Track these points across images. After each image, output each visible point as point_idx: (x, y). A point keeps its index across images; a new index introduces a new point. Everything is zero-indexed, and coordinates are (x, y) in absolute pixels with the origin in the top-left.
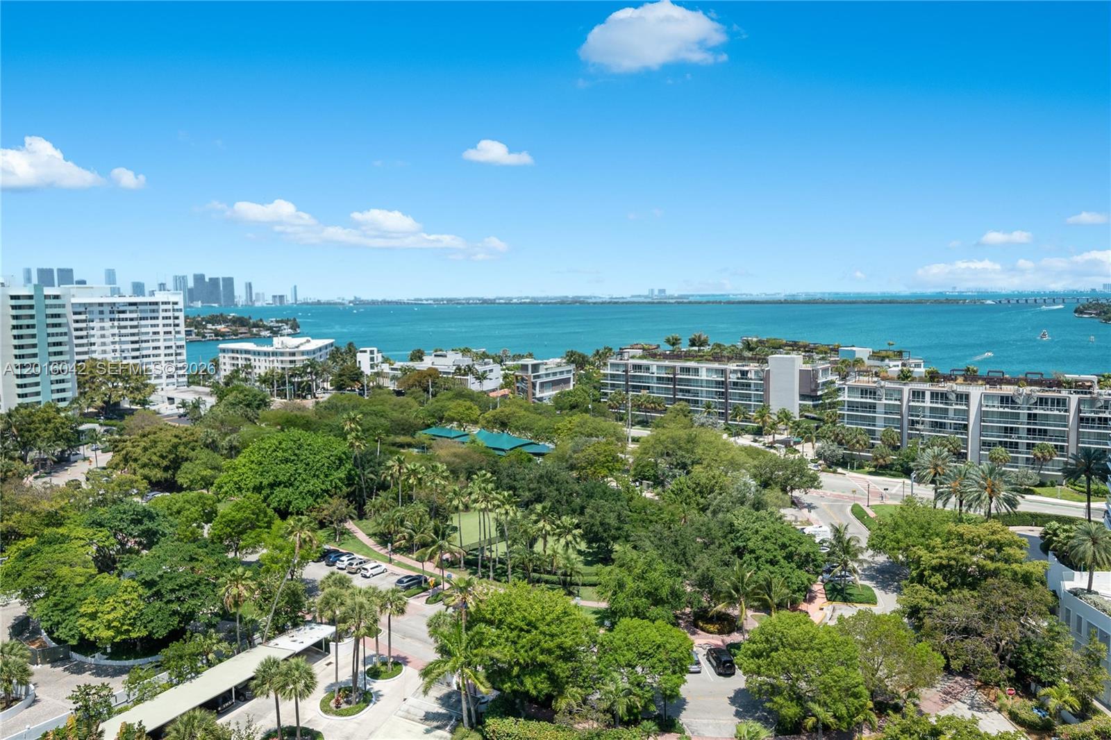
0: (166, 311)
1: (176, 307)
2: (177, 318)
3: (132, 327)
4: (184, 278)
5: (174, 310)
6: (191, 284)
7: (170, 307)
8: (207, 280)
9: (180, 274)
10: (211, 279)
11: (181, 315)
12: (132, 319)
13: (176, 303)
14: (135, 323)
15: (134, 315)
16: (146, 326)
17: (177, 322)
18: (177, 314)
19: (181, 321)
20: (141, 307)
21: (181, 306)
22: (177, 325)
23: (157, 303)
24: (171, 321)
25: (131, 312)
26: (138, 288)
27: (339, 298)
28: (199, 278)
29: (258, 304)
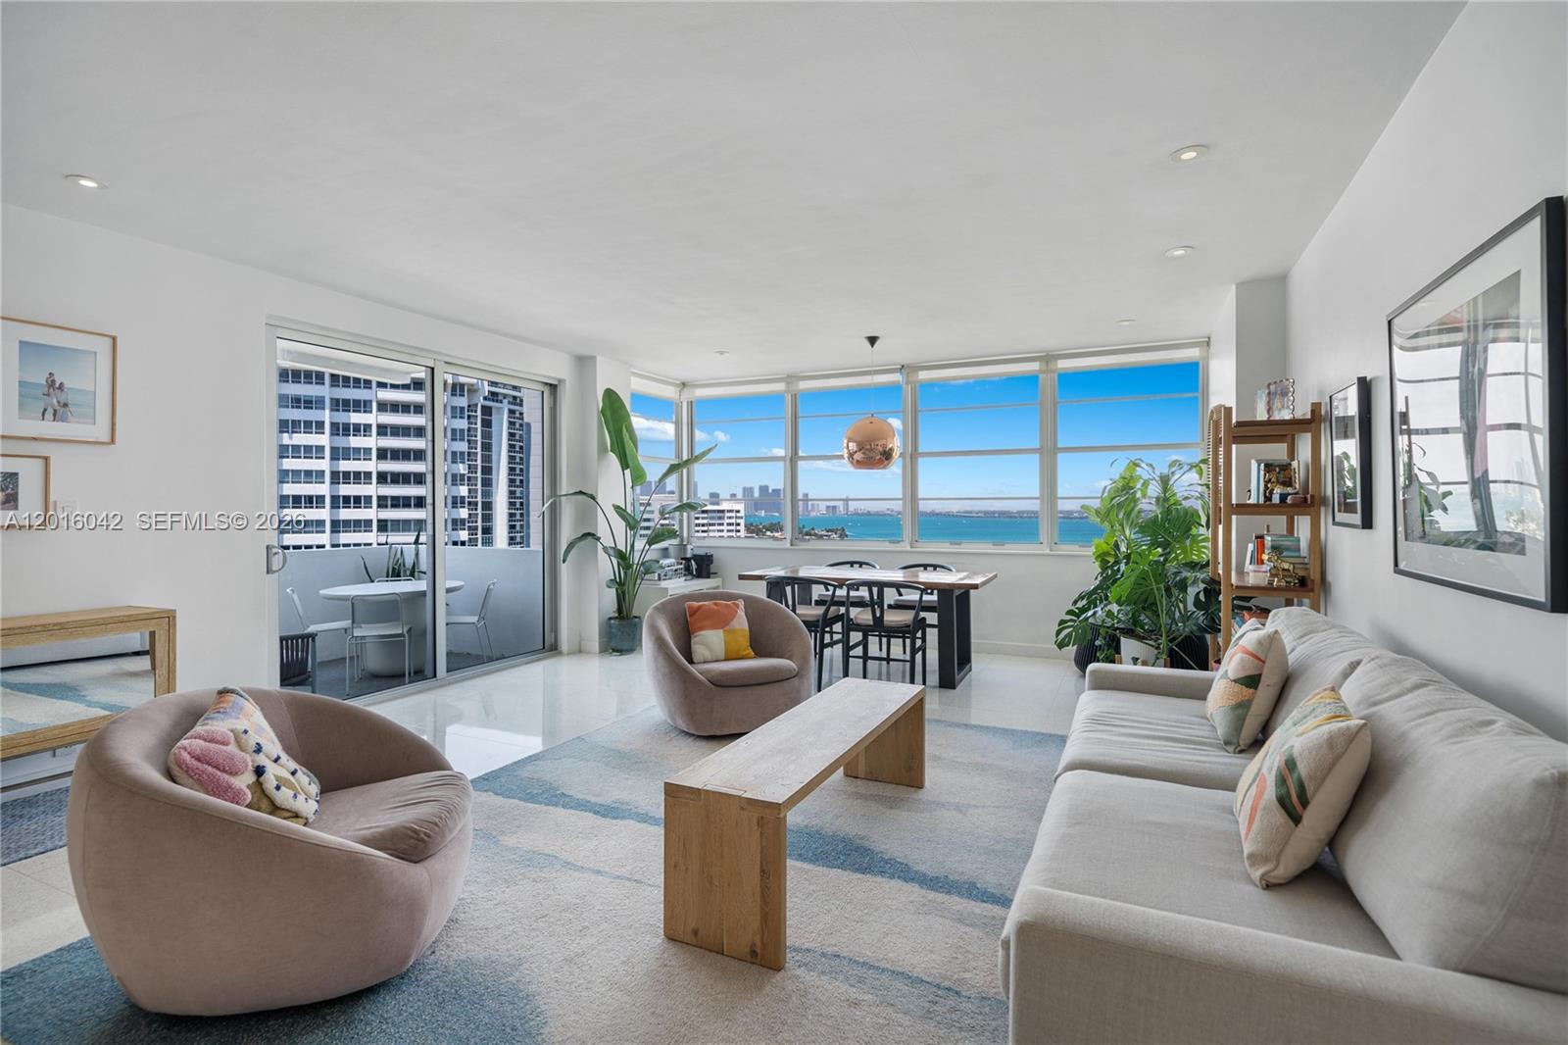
0: (730, 518)
1: (738, 515)
2: (738, 525)
3: (703, 531)
4: (751, 489)
5: (736, 517)
6: (757, 494)
7: (733, 514)
8: (770, 491)
9: (748, 485)
10: (773, 490)
11: (742, 522)
12: (703, 525)
13: (738, 511)
14: (705, 528)
15: (705, 521)
16: (714, 531)
17: (738, 528)
18: (738, 521)
19: (742, 528)
20: (710, 515)
21: (742, 514)
22: (738, 531)
23: (723, 511)
24: (733, 528)
25: (703, 518)
26: (715, 497)
27: (888, 509)
28: (764, 489)
29: (813, 514)
